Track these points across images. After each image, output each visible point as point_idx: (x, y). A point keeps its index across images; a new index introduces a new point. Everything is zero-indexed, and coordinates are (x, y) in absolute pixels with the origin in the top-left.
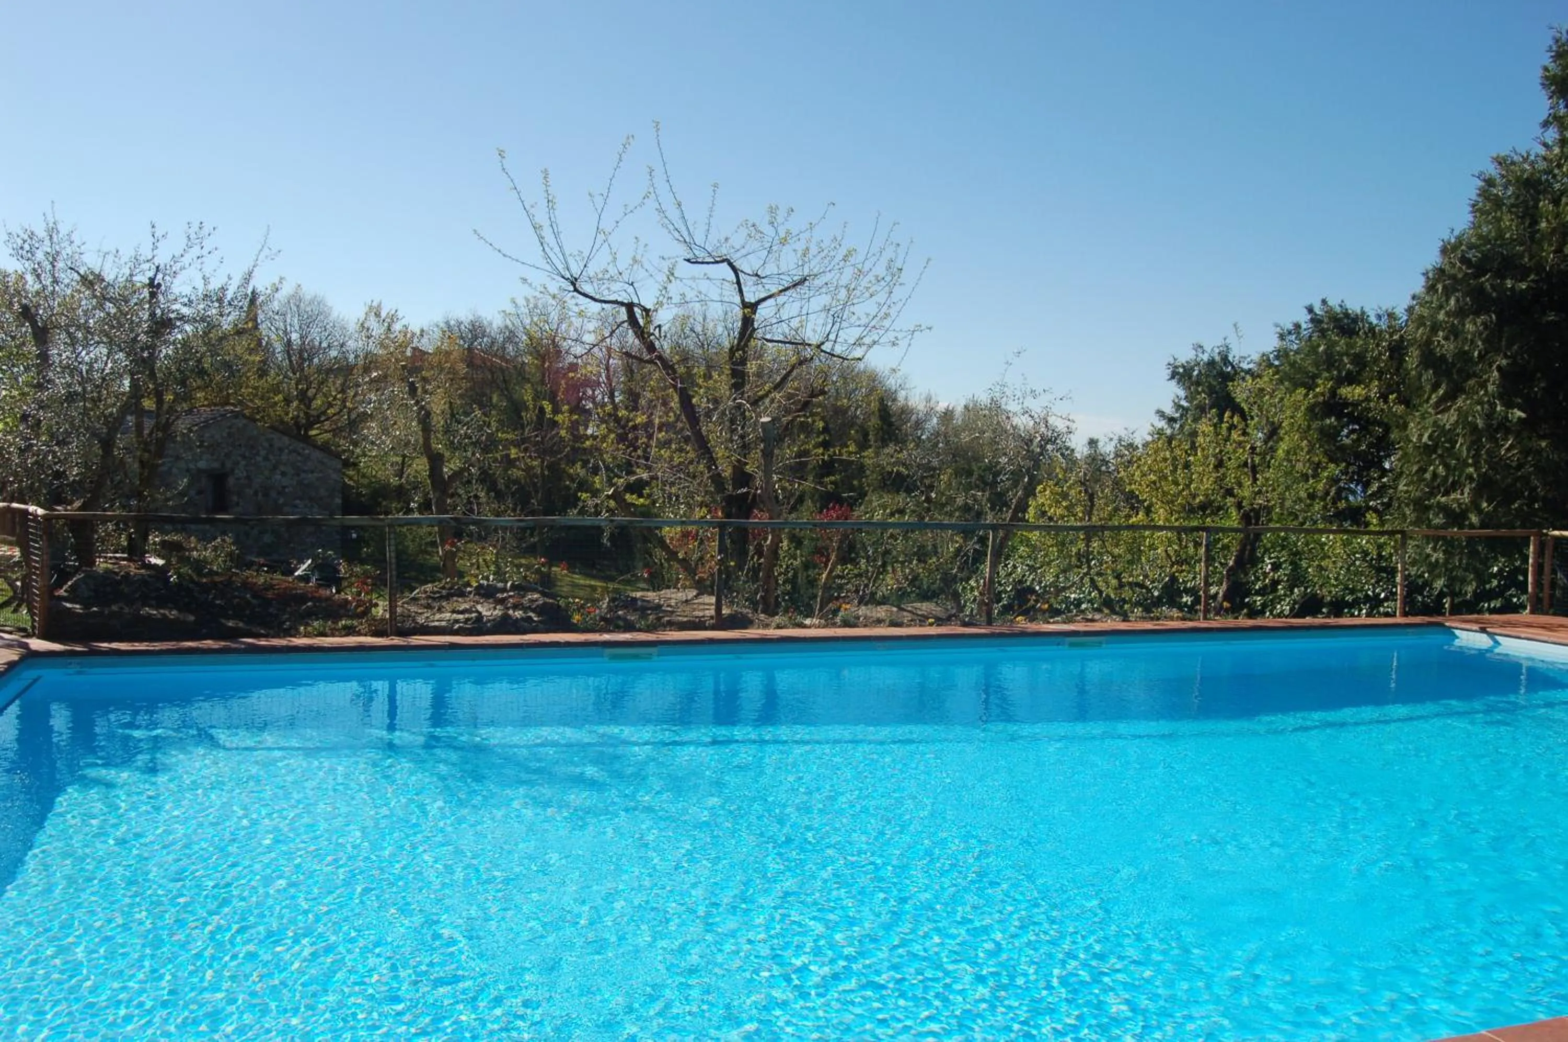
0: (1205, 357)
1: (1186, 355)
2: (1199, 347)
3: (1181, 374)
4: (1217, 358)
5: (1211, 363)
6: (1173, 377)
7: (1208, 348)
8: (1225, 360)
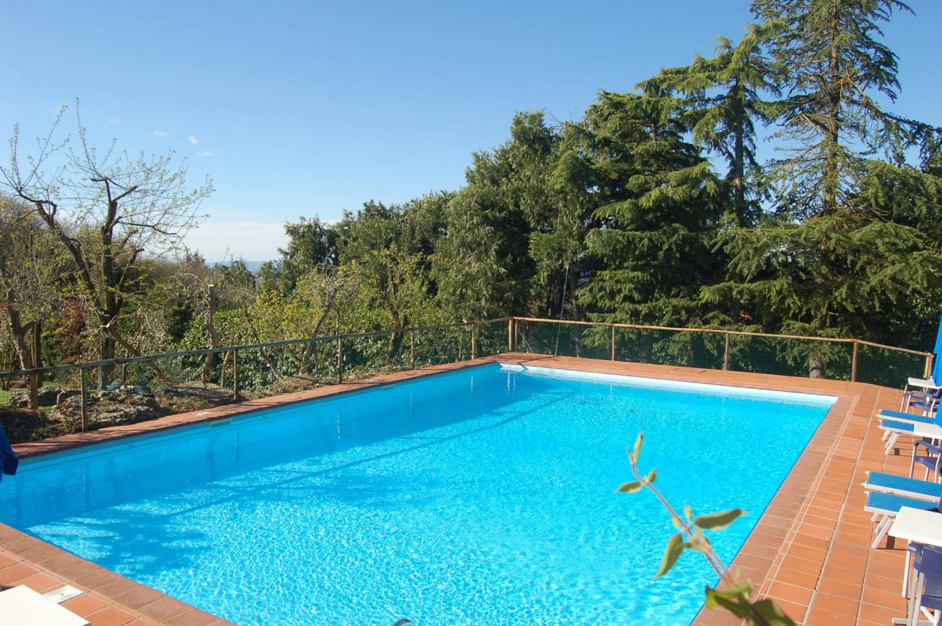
0: (306, 223)
1: (296, 221)
2: (303, 218)
3: (292, 231)
4: (313, 224)
5: (310, 226)
6: (288, 232)
7: (307, 218)
8: (317, 225)
